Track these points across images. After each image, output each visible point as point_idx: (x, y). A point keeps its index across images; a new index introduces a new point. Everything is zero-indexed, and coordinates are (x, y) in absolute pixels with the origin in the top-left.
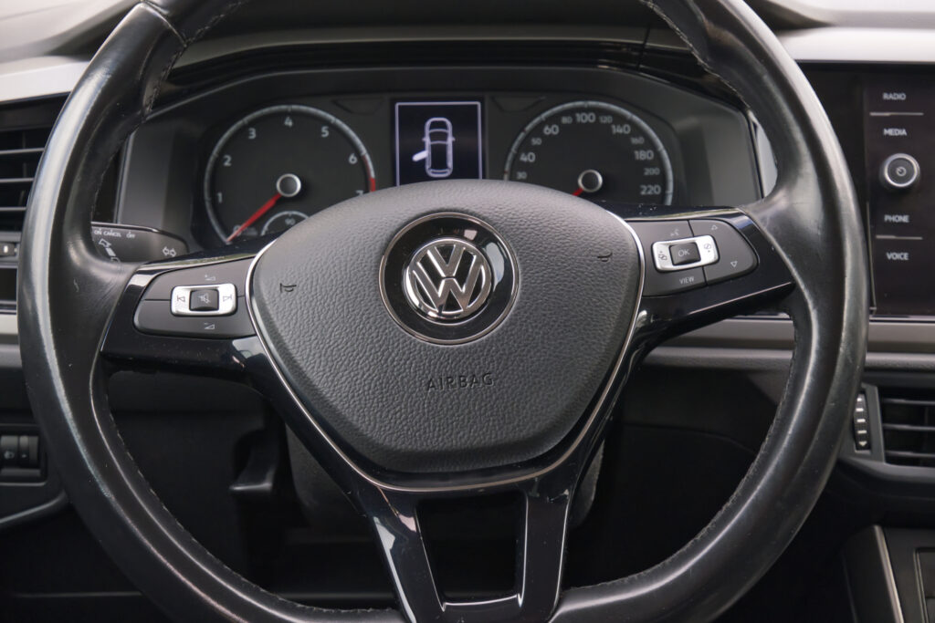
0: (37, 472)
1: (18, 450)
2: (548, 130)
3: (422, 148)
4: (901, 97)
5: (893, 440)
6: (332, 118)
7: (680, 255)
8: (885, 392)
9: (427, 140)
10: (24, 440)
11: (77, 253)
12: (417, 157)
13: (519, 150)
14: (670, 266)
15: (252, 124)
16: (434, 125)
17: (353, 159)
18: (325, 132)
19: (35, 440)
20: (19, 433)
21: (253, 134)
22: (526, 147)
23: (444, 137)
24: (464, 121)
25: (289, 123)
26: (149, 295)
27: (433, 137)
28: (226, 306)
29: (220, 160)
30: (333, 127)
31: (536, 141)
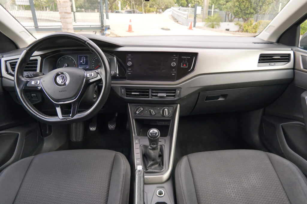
0: (36, 98)
1: (34, 96)
2: (96, 58)
3: (81, 60)
4: (130, 55)
5: (127, 94)
6: (71, 57)
7: (90, 75)
8: (126, 89)
9: (82, 60)
10: (34, 95)
11: (21, 77)
12: (81, 62)
13: (93, 61)
14: (89, 77)
15: (62, 58)
16: (83, 58)
17: (73, 62)
18: (70, 59)
19: (35, 95)
20: (34, 94)
21: (62, 59)
22: (93, 60)
23: (84, 59)
24: (86, 57)
25: (66, 58)
26: (29, 82)
27: (83, 59)
28: (38, 83)
29: (58, 62)
30: (71, 58)
31: (95, 60)
